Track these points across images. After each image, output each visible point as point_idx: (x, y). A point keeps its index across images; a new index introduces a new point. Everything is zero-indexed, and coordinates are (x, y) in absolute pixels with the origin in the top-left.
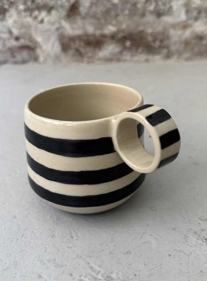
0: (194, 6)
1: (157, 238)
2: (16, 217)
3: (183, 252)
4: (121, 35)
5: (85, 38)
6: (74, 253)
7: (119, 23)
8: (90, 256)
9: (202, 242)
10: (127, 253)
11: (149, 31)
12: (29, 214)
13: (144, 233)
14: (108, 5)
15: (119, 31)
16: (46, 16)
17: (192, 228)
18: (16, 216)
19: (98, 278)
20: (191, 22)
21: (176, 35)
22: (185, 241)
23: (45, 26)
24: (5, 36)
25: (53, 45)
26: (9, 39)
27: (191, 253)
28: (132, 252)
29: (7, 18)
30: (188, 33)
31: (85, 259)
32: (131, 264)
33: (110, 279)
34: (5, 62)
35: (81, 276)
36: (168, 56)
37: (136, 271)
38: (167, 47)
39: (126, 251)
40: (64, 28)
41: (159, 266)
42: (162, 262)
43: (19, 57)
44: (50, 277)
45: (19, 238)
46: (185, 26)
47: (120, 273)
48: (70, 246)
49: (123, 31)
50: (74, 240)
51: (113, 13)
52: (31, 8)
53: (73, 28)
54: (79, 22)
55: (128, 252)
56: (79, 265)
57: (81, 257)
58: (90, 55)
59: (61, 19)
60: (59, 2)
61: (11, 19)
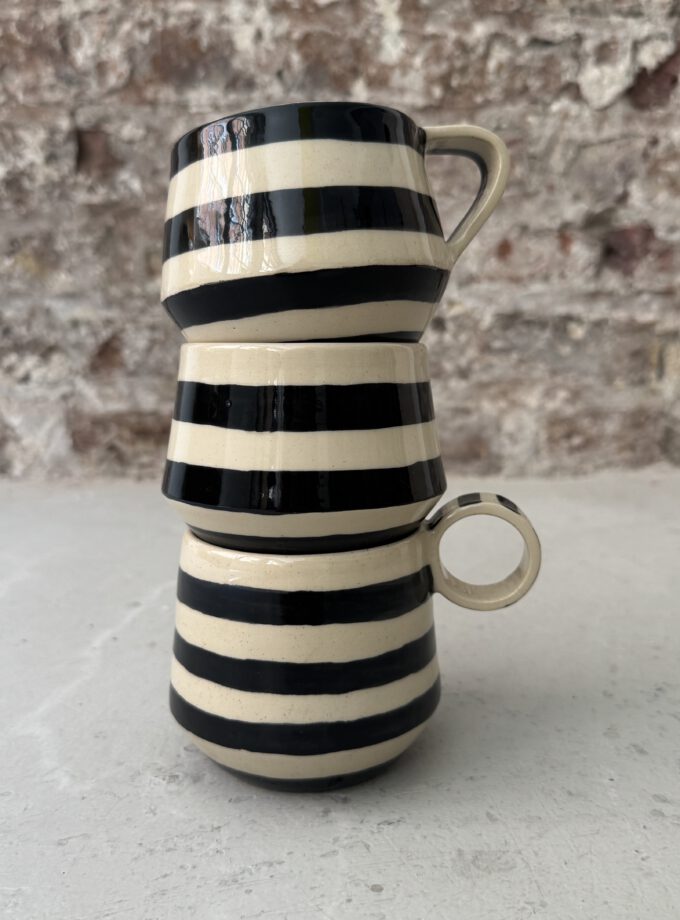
5: (133, 420)
16: (36, 367)
23: (34, 390)
25: (50, 435)
40: (81, 395)
53: (102, 397)
54: (121, 383)
58: (145, 459)
59: (77, 373)
60: (72, 337)
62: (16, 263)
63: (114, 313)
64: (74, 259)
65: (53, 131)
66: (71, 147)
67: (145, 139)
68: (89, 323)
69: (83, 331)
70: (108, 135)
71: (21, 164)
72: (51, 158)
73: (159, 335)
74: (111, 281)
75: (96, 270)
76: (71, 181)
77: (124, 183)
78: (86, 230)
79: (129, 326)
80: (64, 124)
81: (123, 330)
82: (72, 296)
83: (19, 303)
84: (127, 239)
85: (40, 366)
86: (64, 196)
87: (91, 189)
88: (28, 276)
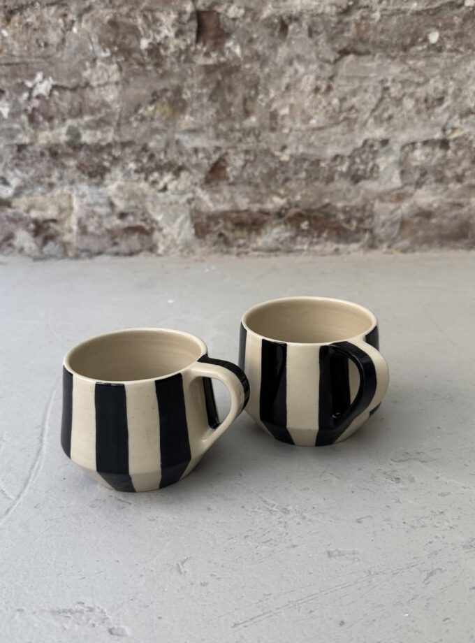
0: (414, 163)
3: (369, 489)
4: (293, 211)
5: (234, 215)
7: (293, 192)
9: (391, 481)
11: (340, 205)
14: (272, 165)
15: (290, 204)
16: (171, 180)
17: (381, 469)
19: (273, 510)
21: (384, 211)
22: (372, 480)
23: (170, 196)
24: (103, 210)
25: (181, 227)
26: (108, 215)
27: (377, 490)
28: (310, 488)
29: (107, 181)
30: (405, 207)
32: (309, 499)
34: (100, 253)
36: (372, 246)
37: (315, 505)
38: (371, 231)
40: (199, 199)
43: (123, 246)
46: (400, 196)
47: (297, 506)
49: (297, 206)
51: (280, 177)
52: (147, 166)
53: (212, 200)
54: (226, 190)
58: (241, 242)
59: (196, 184)
60: (194, 160)
61: (114, 185)
62: (156, 108)
63: (220, 142)
64: (195, 105)
65: (181, 13)
66: (194, 24)
67: (244, 16)
68: (204, 150)
69: (201, 155)
70: (219, 14)
71: (159, 38)
72: (179, 33)
73: (250, 157)
74: (219, 121)
75: (211, 112)
76: (193, 49)
77: (229, 49)
78: (204, 84)
79: (231, 151)
80: (189, 8)
81: (227, 154)
82: (193, 131)
83: (158, 137)
84: (231, 89)
85: (173, 180)
86: (189, 60)
87: (207, 55)
88: (164, 118)
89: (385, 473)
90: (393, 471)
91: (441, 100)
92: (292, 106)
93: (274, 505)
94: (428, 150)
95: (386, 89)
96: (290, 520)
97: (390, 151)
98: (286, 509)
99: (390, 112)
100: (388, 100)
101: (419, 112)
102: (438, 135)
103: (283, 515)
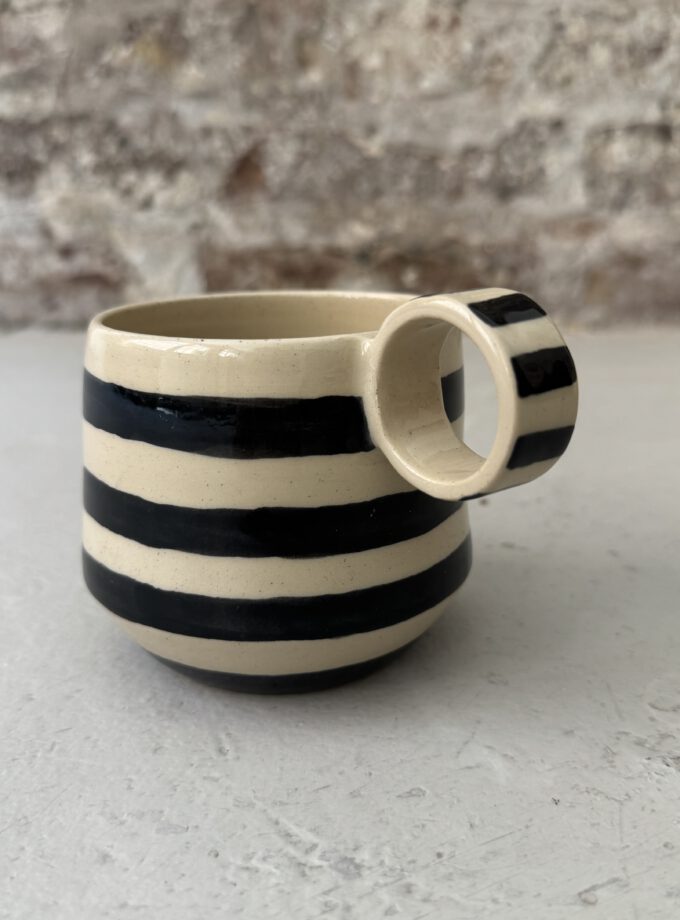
0: (608, 168)
1: (510, 754)
2: (31, 699)
3: (602, 793)
4: (388, 251)
5: (278, 257)
6: (226, 794)
7: (385, 216)
8: (282, 803)
9: (665, 766)
10: (410, 794)
11: (475, 238)
12: (78, 691)
13: (466, 743)
14: (352, 162)
15: (383, 239)
16: (161, 188)
17: (627, 731)
18: (34, 697)
19: (309, 865)
20: (602, 214)
21: (558, 255)
22: (608, 765)
23: (157, 217)
24: (29, 242)
25: (178, 276)
26: (40, 253)
27: (627, 795)
28: (428, 792)
29: (41, 191)
30: (594, 248)
31: (265, 811)
32: (423, 826)
33: (352, 867)
34: (23, 323)
35: (249, 858)
37: (442, 845)
39: (408, 790)
40: (214, 226)
41: (520, 830)
42: (531, 820)
43: (68, 310)
44: (142, 860)
45: (39, 755)
46: (585, 227)
47: (387, 849)
48: (216, 774)
49: (395, 238)
50: (227, 760)
51: (365, 186)
52: (116, 162)
53: (241, 227)
54: (262, 209)
55: (414, 792)
56: (245, 827)
57: (251, 805)
59: (209, 196)
60: (203, 149)
61: (53, 194)
62: (134, 54)
63: (255, 118)
64: (207, 47)
68: (224, 132)
69: (217, 142)
73: (308, 147)
74: (252, 76)
75: (234, 61)
78: (223, 8)
79: (274, 137)
81: (264, 142)
82: (204, 95)
83: (139, 107)
84: (274, 19)
85: (164, 188)
88: (150, 70)
89: (640, 743)
90: (664, 736)
91: (657, 50)
92: (387, 54)
93: (314, 846)
94: (634, 141)
95: (559, 28)
96: (360, 898)
97: (566, 142)
98: (352, 860)
99: (564, 71)
100: (562, 49)
101: (618, 71)
102: (652, 114)
103: (341, 882)
